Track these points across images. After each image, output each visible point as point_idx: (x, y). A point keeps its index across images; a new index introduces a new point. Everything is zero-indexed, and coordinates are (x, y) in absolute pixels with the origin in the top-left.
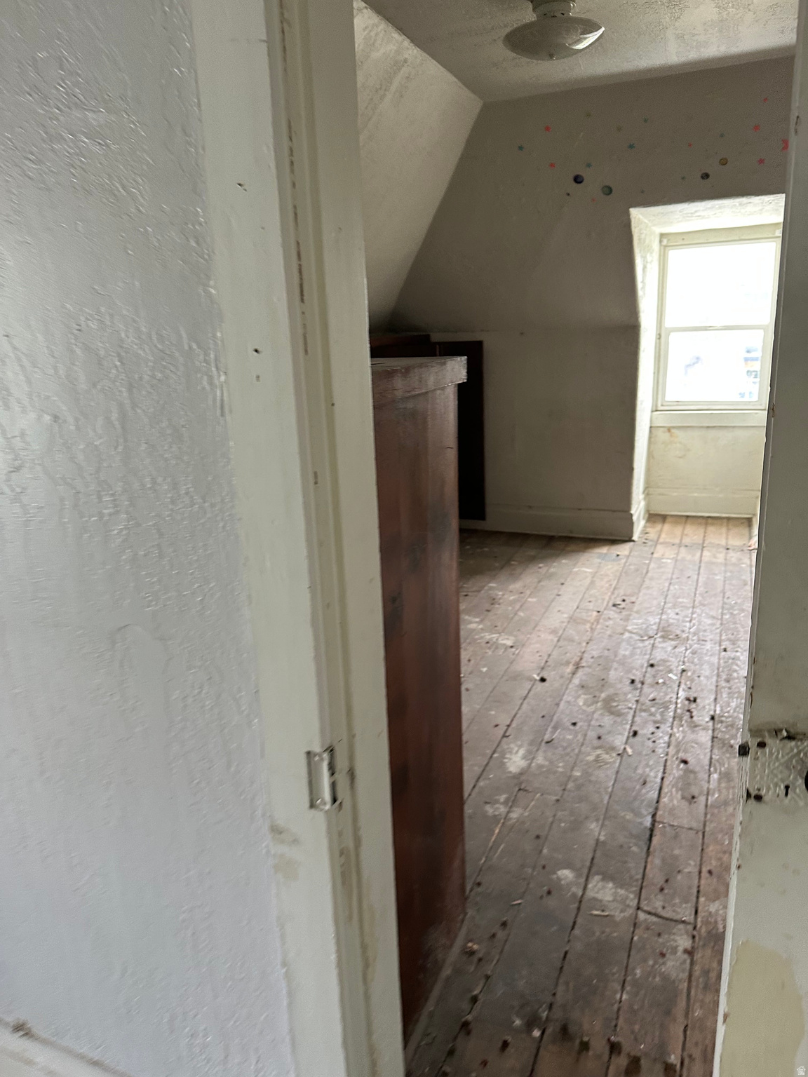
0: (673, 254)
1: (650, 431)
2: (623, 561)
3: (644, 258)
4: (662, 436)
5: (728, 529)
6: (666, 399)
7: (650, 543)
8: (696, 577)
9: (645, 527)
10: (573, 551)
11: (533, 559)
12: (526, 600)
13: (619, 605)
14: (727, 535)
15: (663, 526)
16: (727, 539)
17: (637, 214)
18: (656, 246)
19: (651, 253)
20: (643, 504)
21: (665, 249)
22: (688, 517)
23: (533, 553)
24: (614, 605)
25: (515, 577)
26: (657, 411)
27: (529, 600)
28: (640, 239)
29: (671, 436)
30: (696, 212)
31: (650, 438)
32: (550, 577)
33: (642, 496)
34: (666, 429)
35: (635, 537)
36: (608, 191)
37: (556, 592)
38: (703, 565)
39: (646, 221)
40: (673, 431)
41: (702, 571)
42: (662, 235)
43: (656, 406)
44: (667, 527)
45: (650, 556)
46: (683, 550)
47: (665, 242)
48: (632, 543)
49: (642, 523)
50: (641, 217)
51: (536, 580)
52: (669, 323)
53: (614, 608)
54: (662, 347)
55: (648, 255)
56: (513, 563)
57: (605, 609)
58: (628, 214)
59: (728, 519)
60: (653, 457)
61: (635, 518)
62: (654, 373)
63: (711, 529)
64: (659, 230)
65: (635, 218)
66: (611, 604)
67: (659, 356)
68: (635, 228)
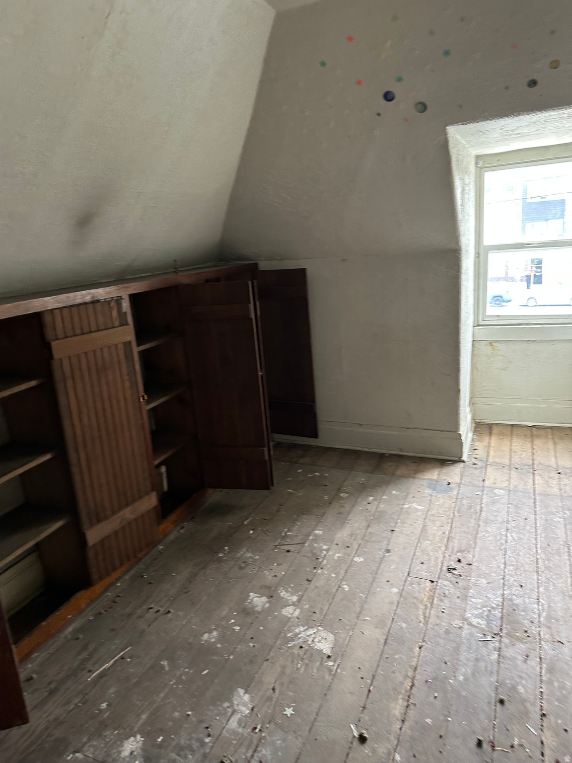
0: (490, 177)
1: (473, 345)
2: (455, 492)
3: (462, 179)
4: (484, 349)
5: (555, 443)
6: (488, 314)
7: (480, 464)
8: (532, 517)
9: (473, 440)
10: (404, 476)
11: (363, 489)
12: (352, 560)
13: (454, 569)
14: (555, 452)
15: (490, 439)
16: (556, 457)
17: (454, 132)
18: (472, 168)
19: (469, 175)
20: (469, 417)
21: (480, 171)
22: (512, 426)
23: (362, 479)
24: (449, 570)
25: (342, 519)
26: (478, 326)
27: (356, 559)
28: (458, 161)
29: (494, 349)
30: (518, 128)
31: (473, 351)
32: (379, 517)
33: (468, 410)
34: (488, 343)
35: (465, 457)
36: (423, 107)
37: (384, 545)
38: (537, 497)
39: (463, 142)
40: (495, 344)
41: (538, 508)
42: (478, 157)
43: (478, 321)
44: (494, 440)
45: (481, 484)
46: (514, 473)
47: (481, 164)
48: (462, 465)
49: (470, 435)
50: (459, 138)
51: (364, 524)
52: (487, 241)
53: (449, 575)
54: (482, 264)
55: (466, 177)
56: (342, 495)
57: (439, 578)
58: (445, 134)
59: (551, 428)
60: (477, 369)
61: (463, 438)
62: (475, 290)
63: (538, 443)
64: (475, 152)
65: (453, 137)
66: (445, 568)
67: (479, 274)
68: (453, 148)
